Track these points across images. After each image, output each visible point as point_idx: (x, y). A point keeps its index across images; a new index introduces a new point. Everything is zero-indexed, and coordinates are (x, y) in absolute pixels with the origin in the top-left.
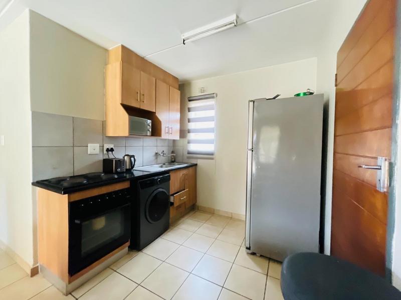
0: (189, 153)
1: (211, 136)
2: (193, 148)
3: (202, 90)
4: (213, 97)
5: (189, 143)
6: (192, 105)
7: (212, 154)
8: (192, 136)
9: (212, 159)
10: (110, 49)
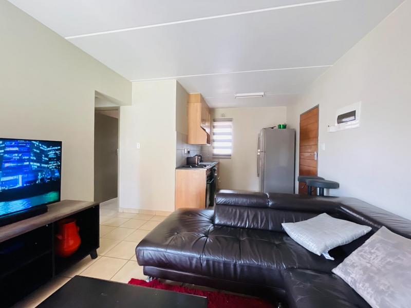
0: (214, 155)
1: (230, 144)
2: (216, 151)
3: (223, 115)
4: (231, 121)
5: (214, 148)
6: (216, 124)
7: (230, 155)
8: (215, 144)
9: (230, 158)
10: (191, 94)
